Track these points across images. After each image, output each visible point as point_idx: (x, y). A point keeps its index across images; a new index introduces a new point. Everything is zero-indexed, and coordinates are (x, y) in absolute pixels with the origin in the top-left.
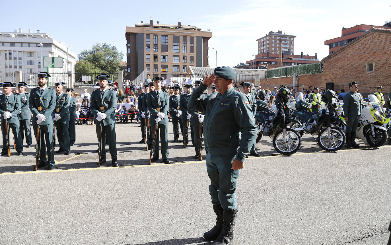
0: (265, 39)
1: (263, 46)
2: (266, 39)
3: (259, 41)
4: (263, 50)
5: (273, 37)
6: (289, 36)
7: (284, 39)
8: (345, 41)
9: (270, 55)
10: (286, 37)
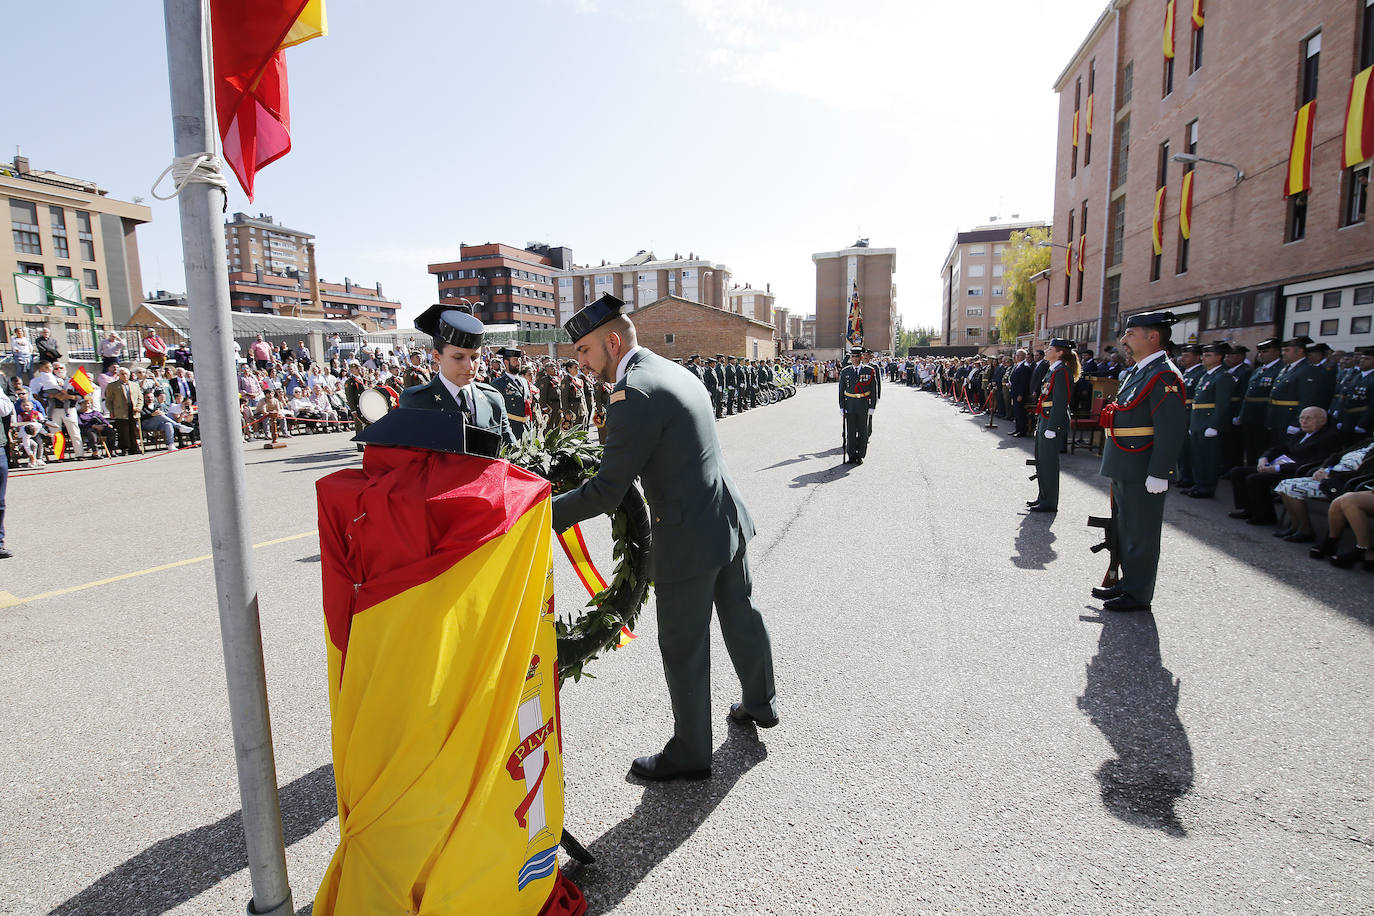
5: (252, 231)
6: (297, 233)
7: (283, 238)
8: (474, 272)
9: (266, 279)
10: (287, 234)
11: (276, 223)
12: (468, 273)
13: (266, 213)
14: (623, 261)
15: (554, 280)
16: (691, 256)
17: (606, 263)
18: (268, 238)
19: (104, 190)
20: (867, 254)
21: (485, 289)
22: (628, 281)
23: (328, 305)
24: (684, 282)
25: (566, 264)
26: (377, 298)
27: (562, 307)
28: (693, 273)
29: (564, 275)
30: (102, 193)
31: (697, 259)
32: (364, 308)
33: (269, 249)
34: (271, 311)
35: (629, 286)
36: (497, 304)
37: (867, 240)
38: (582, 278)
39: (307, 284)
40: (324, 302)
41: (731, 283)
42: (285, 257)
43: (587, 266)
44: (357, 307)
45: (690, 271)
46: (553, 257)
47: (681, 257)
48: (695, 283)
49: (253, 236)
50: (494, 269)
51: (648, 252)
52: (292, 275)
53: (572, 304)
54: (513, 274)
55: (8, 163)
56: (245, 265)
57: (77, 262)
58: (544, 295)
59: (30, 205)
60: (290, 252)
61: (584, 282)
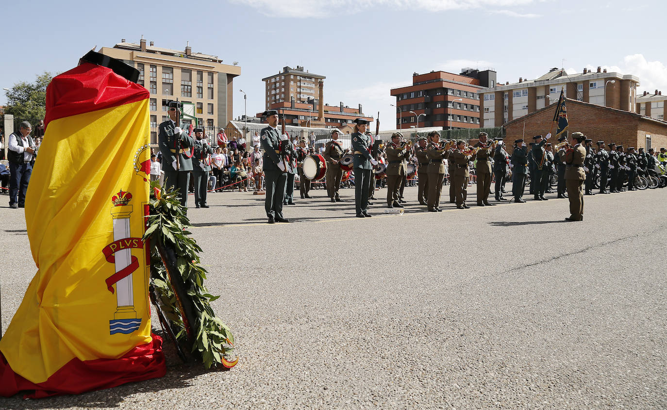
0: (278, 79)
1: (275, 89)
2: (280, 78)
3: (267, 82)
4: (275, 95)
5: (292, 77)
6: (315, 76)
7: (308, 79)
8: (421, 92)
9: (296, 106)
10: (310, 77)
11: (305, 71)
12: (417, 93)
13: (301, 66)
14: (537, 78)
15: (481, 96)
16: (599, 70)
17: (523, 80)
18: (300, 81)
19: (221, 60)
21: (429, 105)
22: (541, 93)
23: (329, 120)
24: (592, 92)
25: (491, 83)
26: (359, 115)
27: (486, 116)
28: (600, 84)
29: (490, 90)
30: (220, 62)
31: (605, 71)
33: (300, 87)
34: (296, 125)
35: (541, 97)
36: (436, 115)
38: (502, 93)
39: (318, 107)
40: (326, 119)
42: (309, 91)
43: (507, 83)
44: (346, 121)
45: (597, 82)
46: (481, 78)
47: (589, 71)
48: (602, 92)
49: (292, 80)
50: (435, 90)
51: (560, 69)
52: (311, 102)
53: (494, 113)
54: (450, 93)
55: (183, 50)
56: (286, 98)
57: (206, 101)
58: (472, 107)
59: (189, 71)
60: (311, 88)
61: (504, 96)
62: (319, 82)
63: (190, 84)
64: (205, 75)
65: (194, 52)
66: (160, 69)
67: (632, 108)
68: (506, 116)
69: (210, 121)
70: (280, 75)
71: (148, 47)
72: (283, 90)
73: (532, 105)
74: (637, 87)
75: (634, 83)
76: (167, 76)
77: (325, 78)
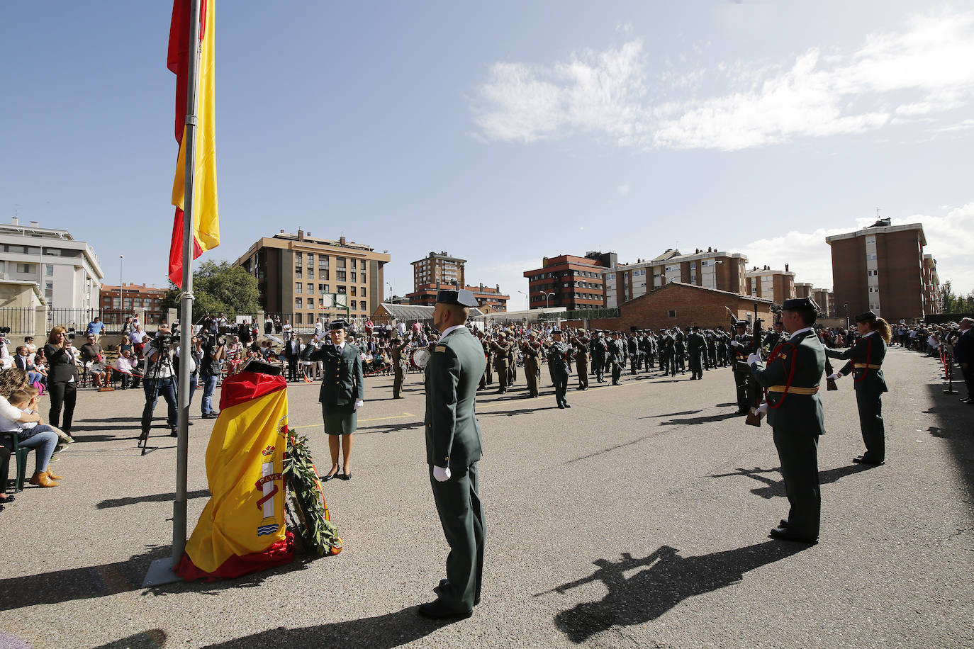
0: (424, 262)
1: (422, 272)
2: (427, 263)
3: (415, 266)
4: (422, 277)
5: (437, 261)
6: (458, 260)
7: (451, 263)
8: (550, 274)
10: (453, 261)
11: (448, 256)
12: (547, 275)
13: (445, 251)
14: (653, 258)
15: (604, 275)
16: (710, 250)
17: (641, 261)
18: (444, 264)
19: (372, 248)
20: (887, 232)
21: (557, 285)
22: (657, 272)
24: (704, 270)
25: (613, 264)
26: (496, 294)
27: (608, 293)
28: (712, 262)
29: (611, 272)
30: (372, 250)
31: (716, 251)
32: (489, 300)
33: (444, 270)
35: (658, 276)
36: (563, 294)
37: (889, 219)
38: (622, 273)
41: (749, 267)
42: (451, 274)
43: (627, 264)
44: (485, 299)
45: (708, 261)
46: (603, 260)
47: (701, 251)
48: (713, 270)
49: (437, 264)
50: (562, 272)
51: (674, 250)
52: (453, 283)
53: (615, 291)
54: (576, 274)
55: (338, 240)
56: (433, 280)
57: (359, 284)
58: (596, 286)
59: (344, 259)
60: (454, 271)
61: (624, 276)
62: (460, 265)
63: (344, 270)
64: (358, 262)
65: (348, 242)
66: (316, 257)
67: (743, 283)
68: (627, 293)
69: (363, 304)
70: (427, 259)
71: (306, 237)
72: (429, 272)
73: (649, 283)
74: (746, 264)
75: (743, 261)
76: (323, 263)
77: (466, 261)
